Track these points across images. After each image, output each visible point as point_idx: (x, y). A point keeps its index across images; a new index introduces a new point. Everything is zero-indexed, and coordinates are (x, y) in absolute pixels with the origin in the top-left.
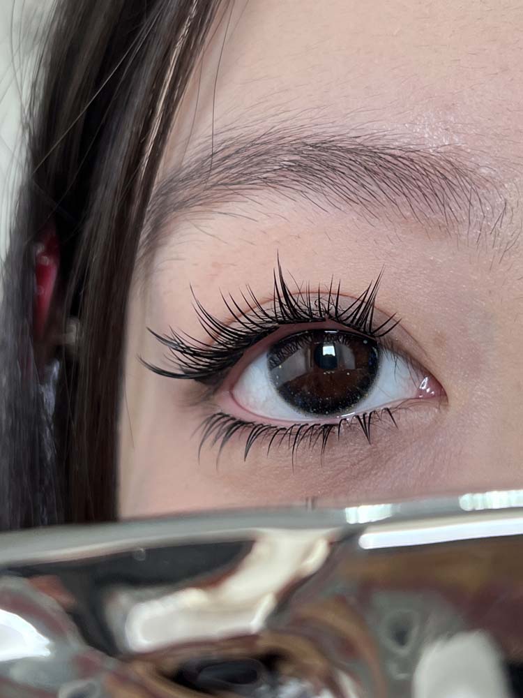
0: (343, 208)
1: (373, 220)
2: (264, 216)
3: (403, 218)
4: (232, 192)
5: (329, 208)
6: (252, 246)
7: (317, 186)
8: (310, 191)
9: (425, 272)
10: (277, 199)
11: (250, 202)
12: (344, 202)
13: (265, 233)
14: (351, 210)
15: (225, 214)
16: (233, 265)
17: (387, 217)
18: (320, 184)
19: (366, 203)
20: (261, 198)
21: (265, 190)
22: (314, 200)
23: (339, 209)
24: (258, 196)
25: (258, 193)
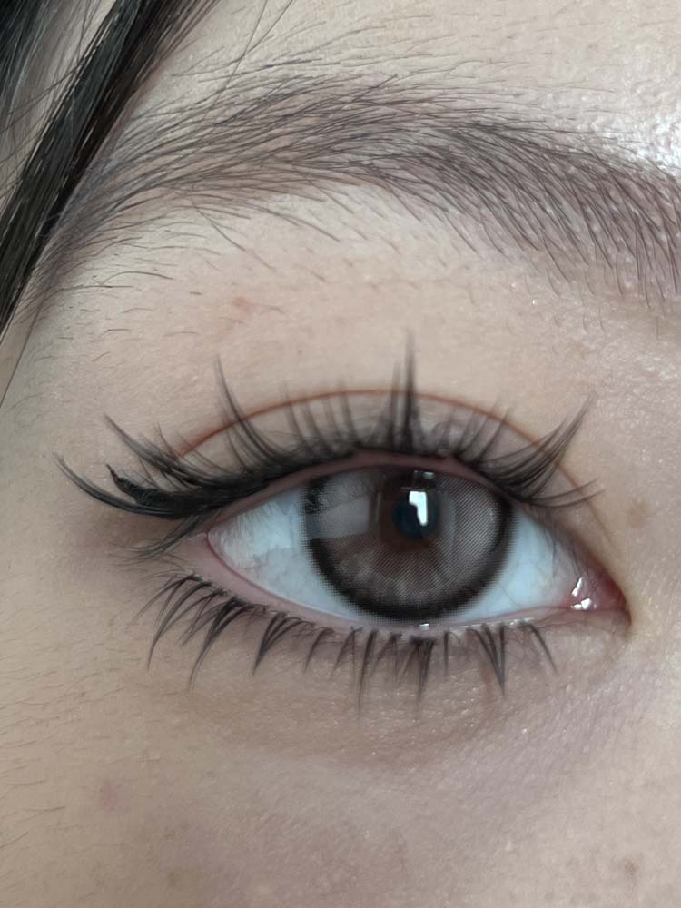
0: (508, 251)
1: (559, 283)
2: (355, 236)
3: (618, 291)
4: (300, 177)
5: (480, 245)
6: (321, 283)
7: (466, 202)
8: (451, 209)
9: (635, 391)
10: (384, 209)
11: (330, 201)
12: (513, 241)
13: (351, 265)
14: (522, 257)
15: (277, 214)
16: (277, 309)
17: (588, 284)
18: (475, 199)
19: (554, 250)
20: (352, 200)
21: (366, 187)
22: (458, 223)
23: (501, 251)
24: (347, 195)
25: (349, 189)
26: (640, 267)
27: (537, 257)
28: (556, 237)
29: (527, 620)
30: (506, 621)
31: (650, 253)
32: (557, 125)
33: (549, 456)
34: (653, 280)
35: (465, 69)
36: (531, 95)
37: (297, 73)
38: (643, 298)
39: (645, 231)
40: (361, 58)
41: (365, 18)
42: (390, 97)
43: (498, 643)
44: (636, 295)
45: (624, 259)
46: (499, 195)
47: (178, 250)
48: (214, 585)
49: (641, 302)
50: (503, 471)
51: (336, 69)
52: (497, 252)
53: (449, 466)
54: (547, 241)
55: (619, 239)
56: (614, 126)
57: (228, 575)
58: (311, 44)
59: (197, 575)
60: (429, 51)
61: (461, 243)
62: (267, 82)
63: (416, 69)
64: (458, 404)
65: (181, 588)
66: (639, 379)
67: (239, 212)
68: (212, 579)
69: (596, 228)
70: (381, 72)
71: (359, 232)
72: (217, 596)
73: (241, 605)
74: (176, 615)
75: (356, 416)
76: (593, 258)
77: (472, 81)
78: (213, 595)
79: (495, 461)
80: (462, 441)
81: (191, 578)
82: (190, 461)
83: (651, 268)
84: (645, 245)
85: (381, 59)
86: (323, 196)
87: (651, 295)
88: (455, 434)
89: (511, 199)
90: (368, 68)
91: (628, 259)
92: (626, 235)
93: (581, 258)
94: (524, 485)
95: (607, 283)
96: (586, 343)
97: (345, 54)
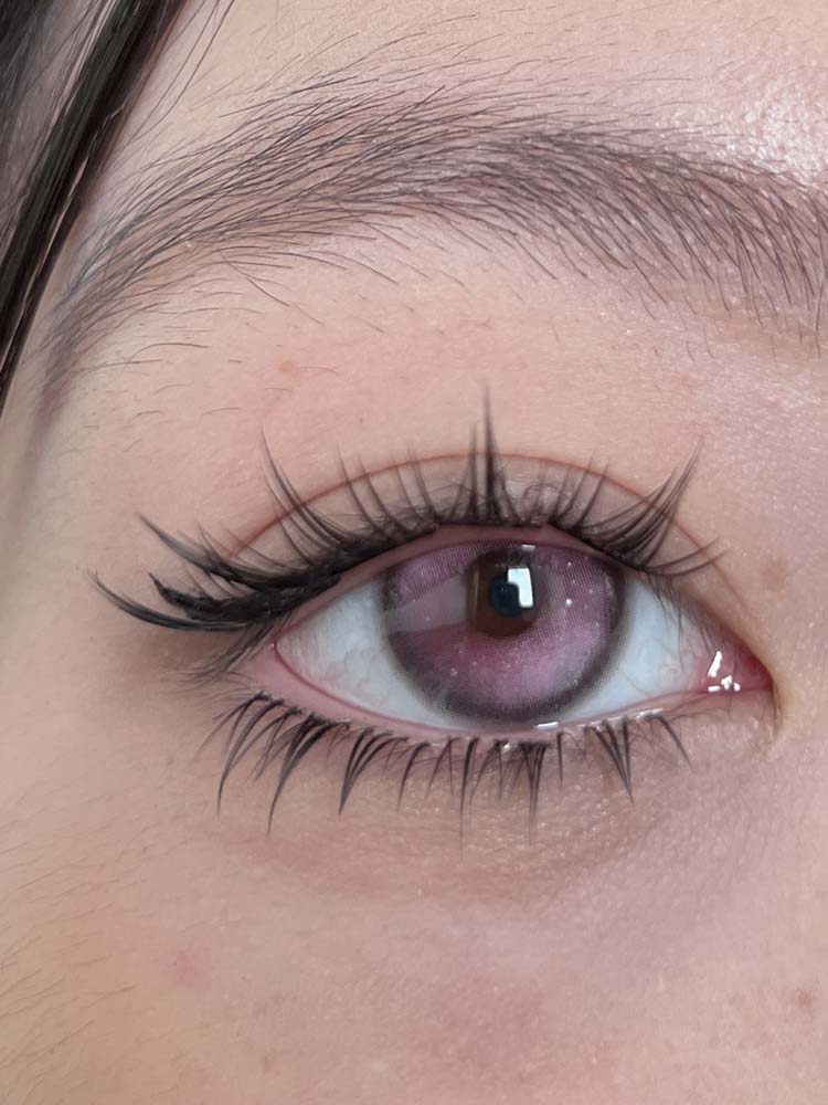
1: (654, 305)
4: (345, 214)
17: (689, 303)
18: (548, 218)
19: (645, 268)
20: (407, 234)
21: (420, 218)
22: (532, 249)
23: (584, 275)
24: (400, 229)
25: (401, 222)
26: (744, 279)
27: (625, 277)
28: (644, 253)
29: (655, 711)
30: (630, 717)
31: (754, 261)
32: (631, 125)
33: (660, 513)
34: (762, 292)
35: (520, 72)
36: (599, 94)
37: (331, 96)
38: (753, 314)
39: (745, 235)
40: (401, 71)
41: (402, 25)
42: (440, 112)
43: (621, 742)
44: (744, 311)
45: (726, 269)
46: (575, 211)
47: (212, 313)
48: (286, 703)
49: (750, 319)
50: (610, 536)
51: (375, 86)
52: (580, 277)
53: (547, 535)
54: (635, 259)
55: (717, 248)
56: (697, 118)
57: (302, 689)
58: (344, 62)
59: (266, 694)
60: (478, 57)
61: (537, 271)
62: (298, 109)
63: (466, 77)
64: (547, 462)
65: (248, 712)
66: (760, 412)
67: (278, 262)
68: (283, 697)
69: (690, 238)
70: (426, 85)
71: (418, 271)
72: (290, 718)
73: (320, 724)
74: (246, 744)
75: (430, 487)
76: (690, 271)
77: (531, 84)
78: (286, 716)
79: (600, 525)
80: (557, 505)
81: (259, 697)
82: (246, 560)
83: (758, 277)
84: (747, 251)
85: (423, 70)
86: (373, 234)
87: (761, 310)
88: (548, 497)
89: (588, 215)
90: (411, 82)
91: (730, 270)
92: (723, 242)
93: (677, 275)
94: (636, 550)
95: (709, 300)
96: (694, 376)
97: (384, 69)
